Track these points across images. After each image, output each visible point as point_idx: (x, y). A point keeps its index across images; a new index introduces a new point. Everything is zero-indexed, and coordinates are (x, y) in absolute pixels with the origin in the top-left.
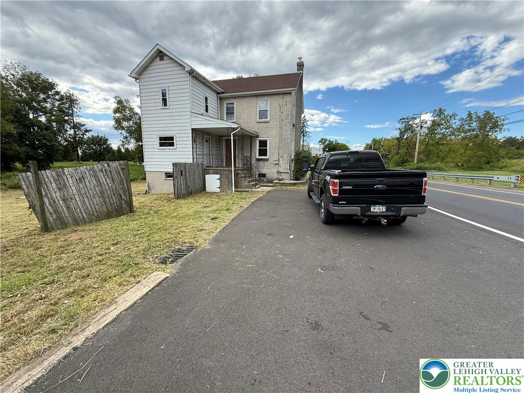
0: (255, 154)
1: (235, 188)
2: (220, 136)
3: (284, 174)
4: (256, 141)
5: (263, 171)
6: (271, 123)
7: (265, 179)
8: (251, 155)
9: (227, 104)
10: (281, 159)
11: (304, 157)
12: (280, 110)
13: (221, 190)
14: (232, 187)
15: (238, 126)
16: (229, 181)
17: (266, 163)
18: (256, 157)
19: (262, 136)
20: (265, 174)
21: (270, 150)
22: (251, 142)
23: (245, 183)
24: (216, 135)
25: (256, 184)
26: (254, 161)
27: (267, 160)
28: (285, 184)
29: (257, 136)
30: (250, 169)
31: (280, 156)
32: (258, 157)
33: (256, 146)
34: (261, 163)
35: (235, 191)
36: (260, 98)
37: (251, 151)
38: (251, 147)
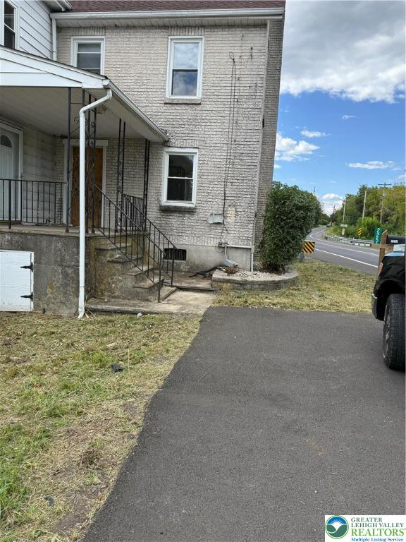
0: (159, 193)
1: (86, 300)
2: (54, 136)
3: (237, 254)
4: (159, 158)
5: (180, 243)
6: (207, 107)
7: (182, 265)
8: (146, 195)
9: (80, 46)
10: (231, 211)
11: (299, 208)
12: (234, 70)
13: (36, 306)
14: (78, 296)
15: (106, 82)
16: (66, 275)
17: (188, 220)
18: (159, 200)
19: (178, 143)
20: (184, 252)
21: (200, 184)
22: (147, 159)
23: (124, 281)
24: (43, 132)
25: (161, 284)
26: (153, 213)
27: (191, 211)
28: (249, 286)
29: (166, 143)
30: (140, 235)
31: (228, 203)
32: (164, 201)
33: (160, 172)
34: (174, 220)
35: (88, 311)
36: (177, 35)
37: (146, 183)
38: (147, 171)
